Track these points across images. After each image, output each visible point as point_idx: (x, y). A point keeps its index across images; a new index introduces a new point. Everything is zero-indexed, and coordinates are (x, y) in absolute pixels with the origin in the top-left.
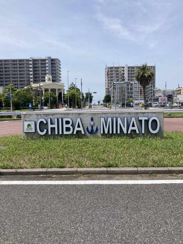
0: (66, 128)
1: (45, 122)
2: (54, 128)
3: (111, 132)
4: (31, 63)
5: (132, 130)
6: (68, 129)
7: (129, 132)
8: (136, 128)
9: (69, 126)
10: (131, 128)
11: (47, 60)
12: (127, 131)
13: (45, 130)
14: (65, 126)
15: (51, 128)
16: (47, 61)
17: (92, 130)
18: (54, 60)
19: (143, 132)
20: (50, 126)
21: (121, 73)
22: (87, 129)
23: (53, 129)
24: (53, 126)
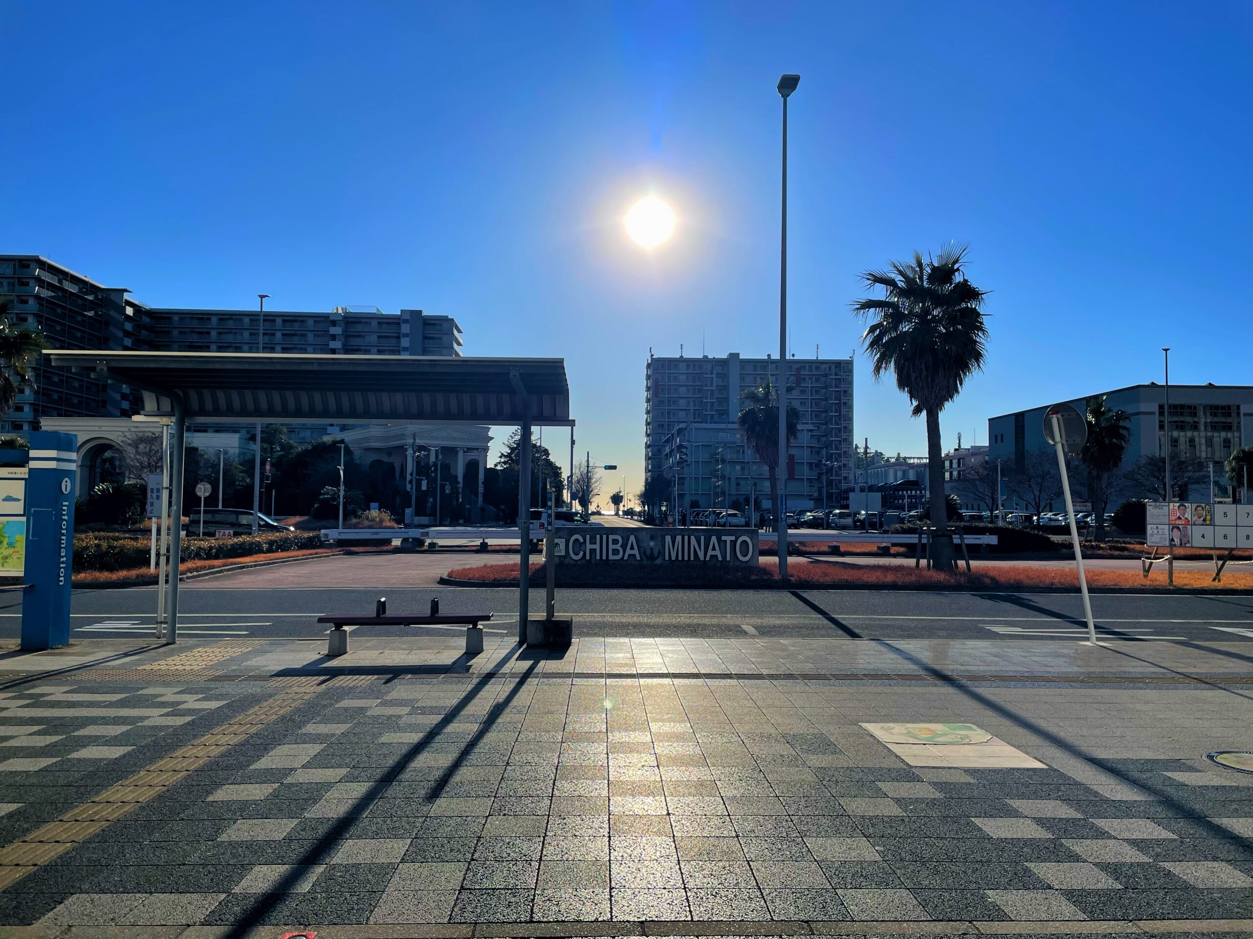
0: (613, 550)
1: (582, 540)
2: (595, 550)
3: (680, 558)
4: (336, 330)
5: (711, 556)
6: (615, 552)
7: (708, 558)
8: (717, 552)
9: (618, 547)
10: (710, 552)
11: (406, 321)
12: (705, 557)
13: (581, 553)
14: (611, 547)
15: (590, 549)
16: (405, 328)
17: (652, 554)
18: (434, 324)
19: (728, 559)
20: (589, 546)
21: (712, 385)
22: (645, 552)
23: (593, 551)
24: (593, 547)
